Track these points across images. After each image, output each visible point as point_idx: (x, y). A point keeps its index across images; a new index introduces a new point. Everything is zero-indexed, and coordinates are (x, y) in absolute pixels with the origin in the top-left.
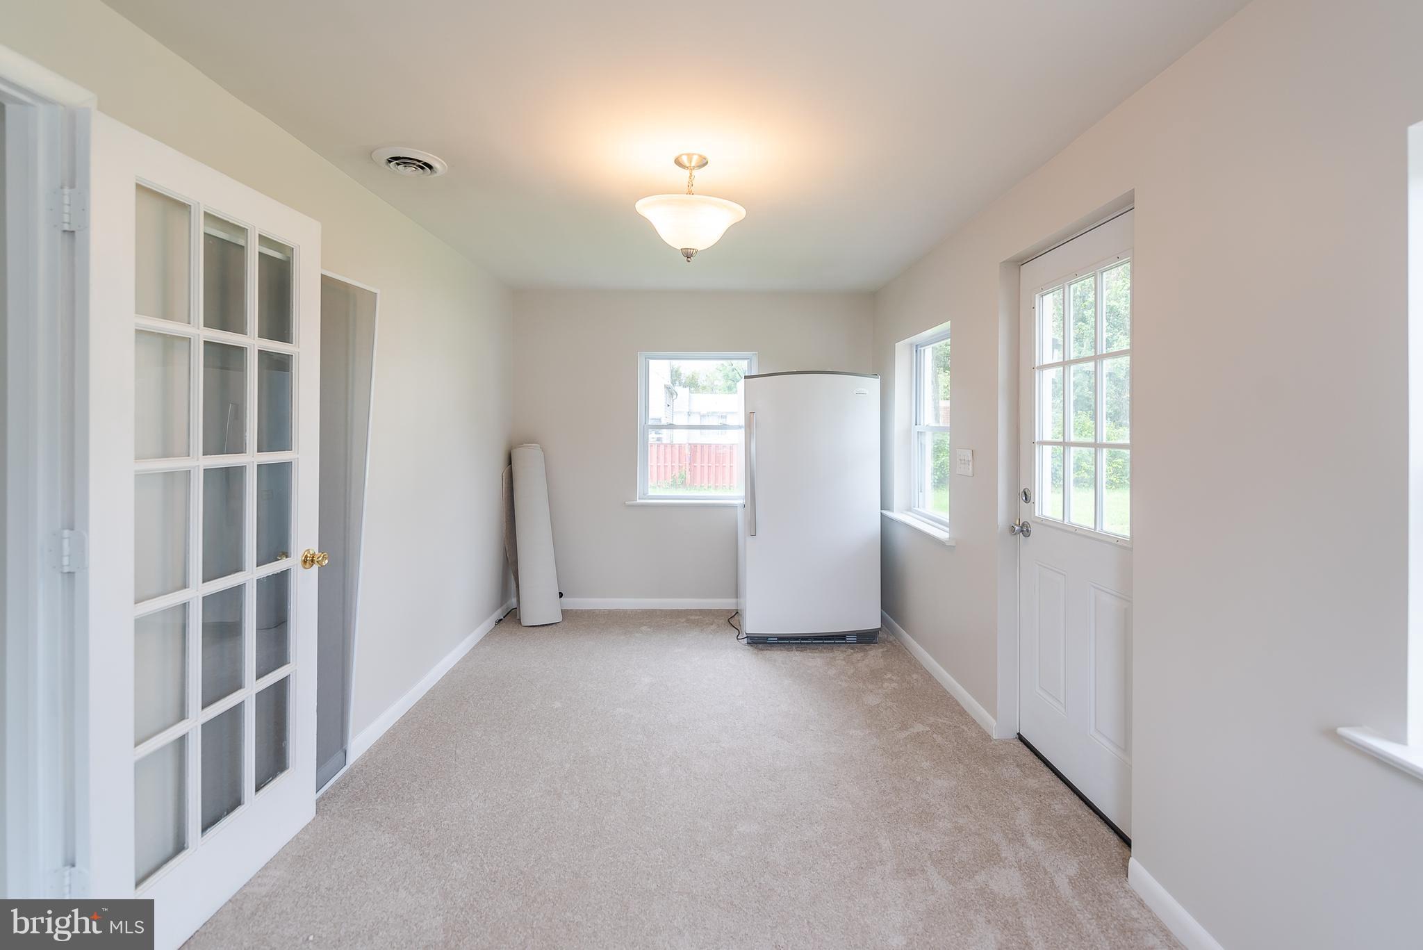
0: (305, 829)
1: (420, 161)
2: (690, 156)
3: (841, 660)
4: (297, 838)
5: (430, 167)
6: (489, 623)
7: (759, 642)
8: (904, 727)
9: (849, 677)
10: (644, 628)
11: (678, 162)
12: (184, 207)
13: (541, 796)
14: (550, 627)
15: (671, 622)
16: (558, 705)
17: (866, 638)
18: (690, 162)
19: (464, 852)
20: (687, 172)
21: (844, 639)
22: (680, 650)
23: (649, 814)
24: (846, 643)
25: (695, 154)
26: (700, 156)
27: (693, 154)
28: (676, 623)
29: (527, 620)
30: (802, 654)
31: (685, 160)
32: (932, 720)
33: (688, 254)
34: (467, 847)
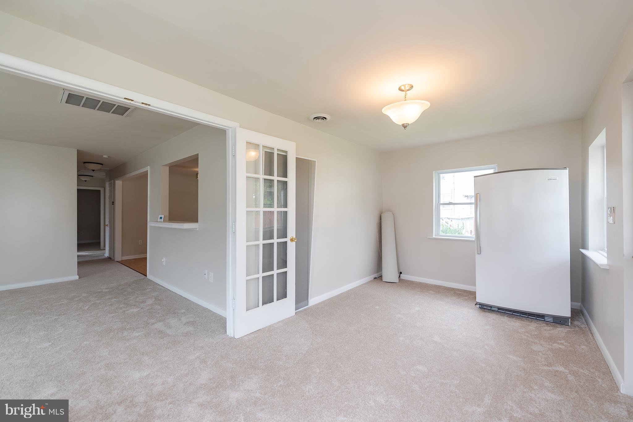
0: (291, 317)
1: (321, 117)
2: (404, 85)
3: (534, 327)
4: (289, 318)
5: (325, 118)
6: (371, 277)
7: (485, 308)
8: (549, 365)
9: (531, 335)
10: (431, 291)
11: (400, 89)
12: (259, 145)
13: (353, 331)
14: (392, 283)
15: (446, 292)
16: (377, 307)
17: (559, 321)
18: (405, 87)
19: (323, 336)
20: (404, 93)
21: (543, 318)
22: (441, 303)
23: (385, 349)
24: (544, 321)
25: (406, 84)
26: (409, 84)
27: (405, 85)
28: (448, 293)
29: (384, 279)
30: (508, 318)
31: (403, 88)
32: (575, 368)
33: (405, 126)
34: (324, 335)
